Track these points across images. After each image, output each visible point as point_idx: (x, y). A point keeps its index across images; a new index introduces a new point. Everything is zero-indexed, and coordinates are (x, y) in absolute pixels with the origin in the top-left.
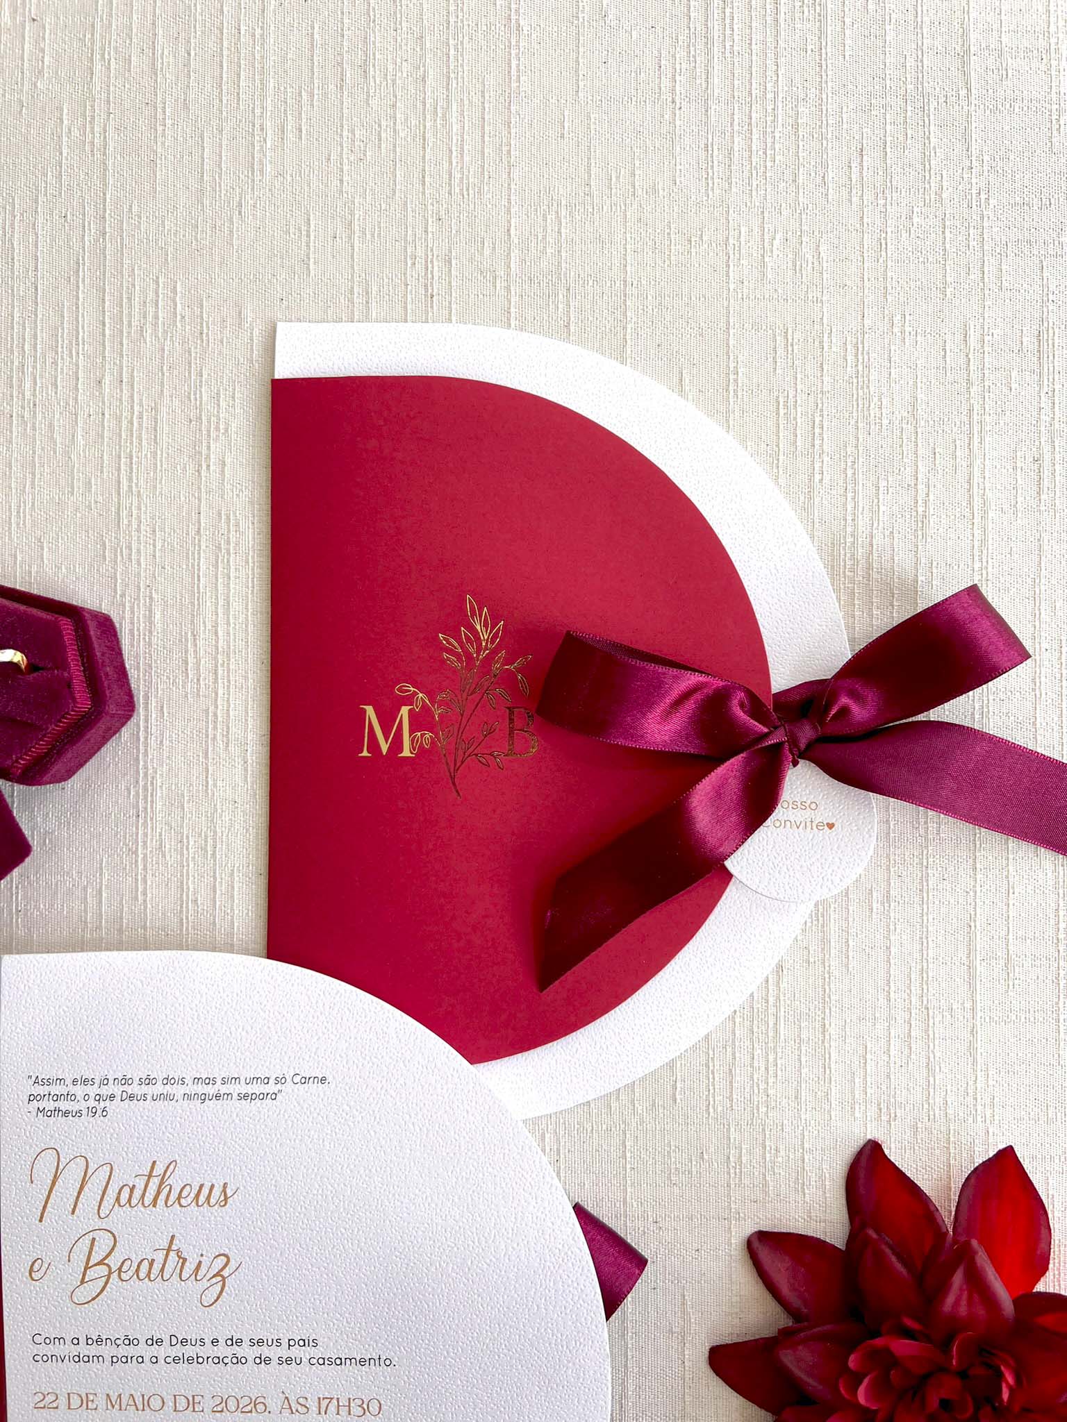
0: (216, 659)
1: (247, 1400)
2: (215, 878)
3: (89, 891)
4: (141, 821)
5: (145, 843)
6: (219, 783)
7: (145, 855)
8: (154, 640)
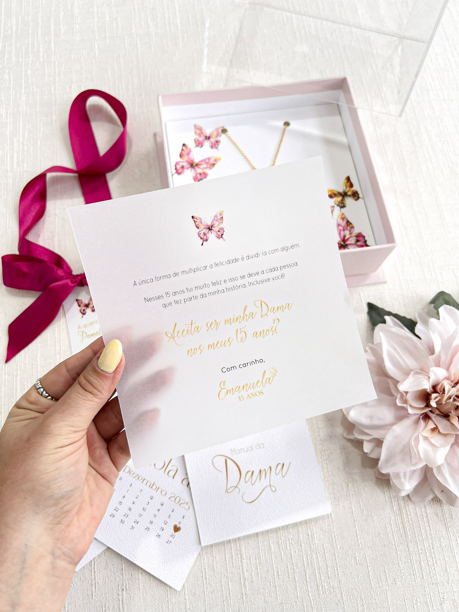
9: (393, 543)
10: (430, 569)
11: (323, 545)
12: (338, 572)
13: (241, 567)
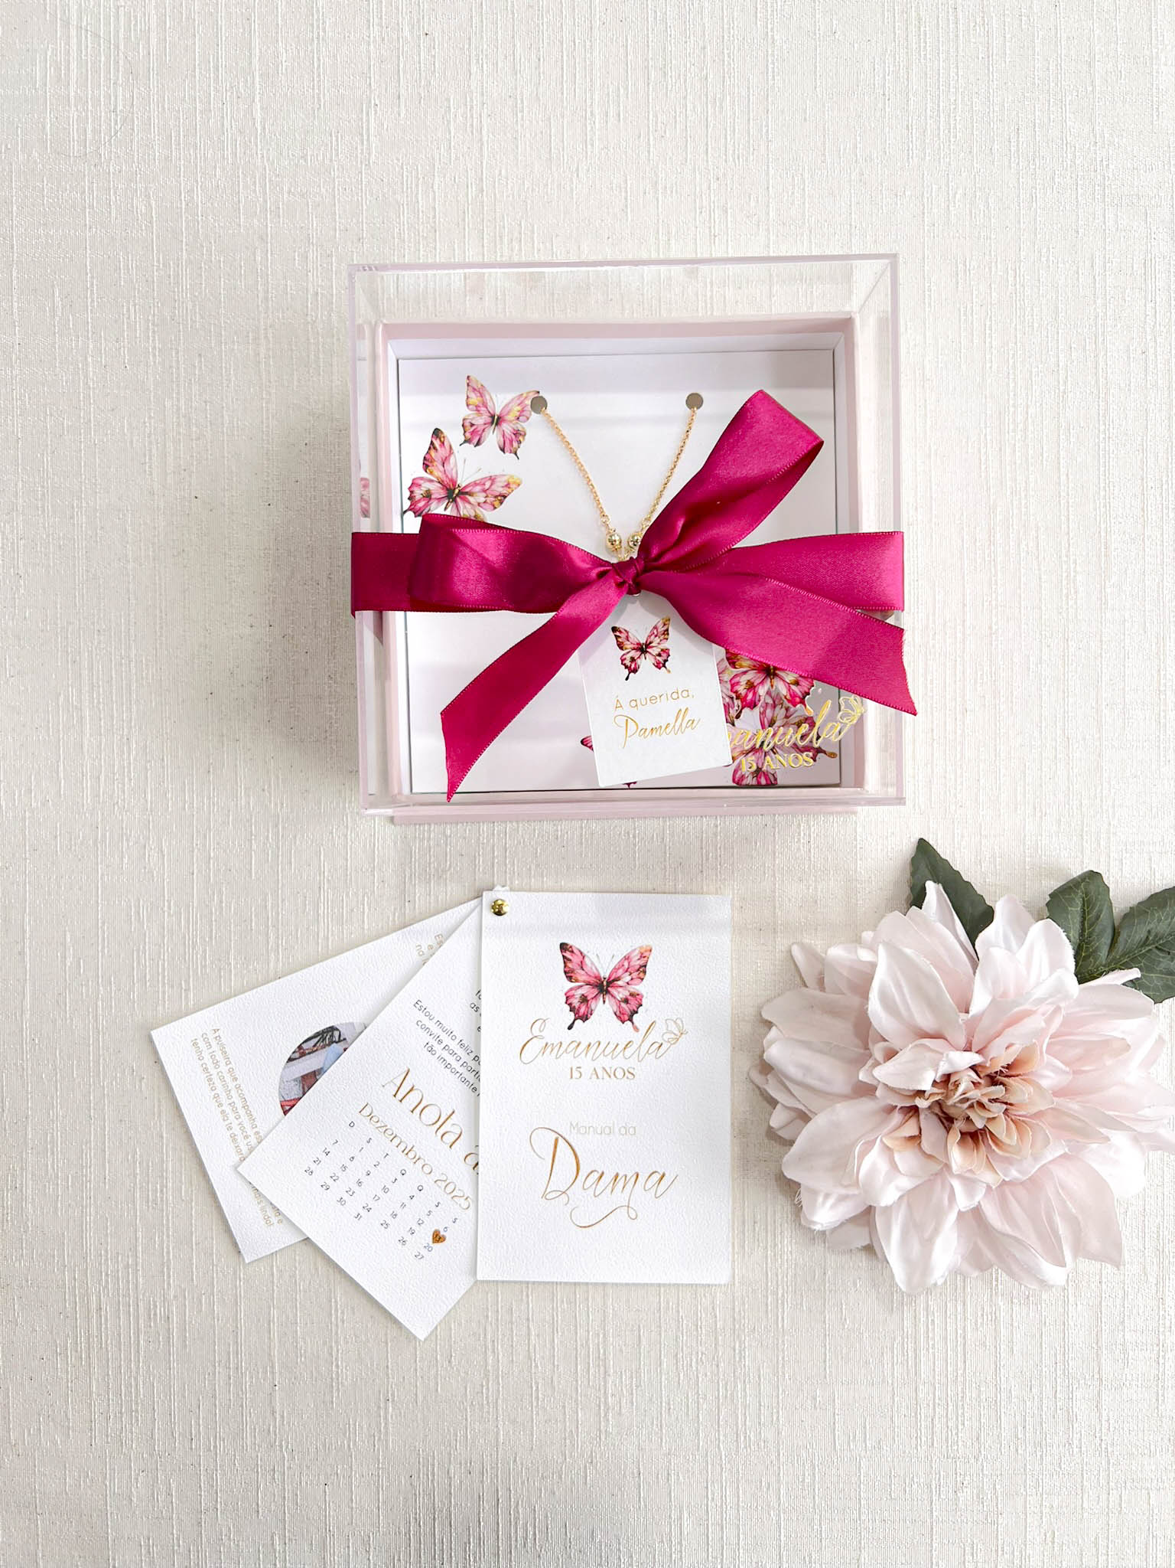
9: (890, 1382)
10: (950, 1433)
11: (759, 1370)
12: (778, 1418)
13: (602, 1387)
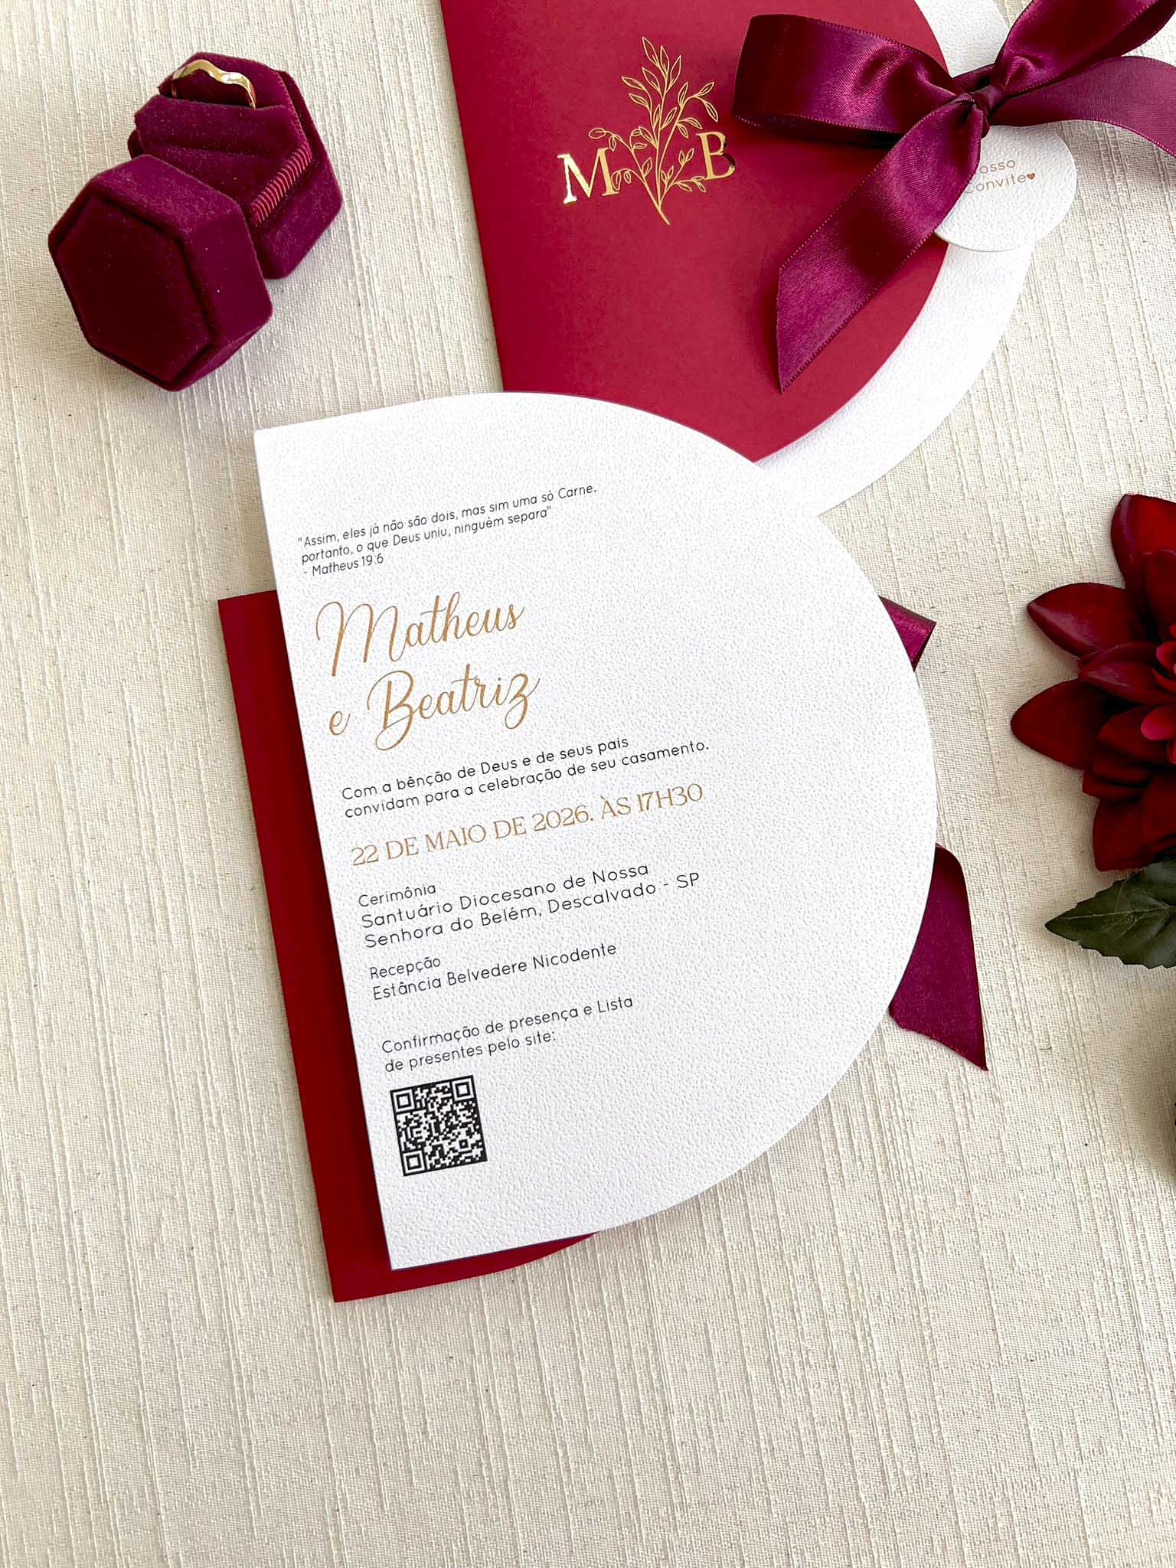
0: (410, 149)
1: (567, 813)
2: (443, 351)
3: (323, 381)
4: (363, 309)
5: (370, 329)
6: (432, 263)
7: (372, 340)
8: (348, 143)
